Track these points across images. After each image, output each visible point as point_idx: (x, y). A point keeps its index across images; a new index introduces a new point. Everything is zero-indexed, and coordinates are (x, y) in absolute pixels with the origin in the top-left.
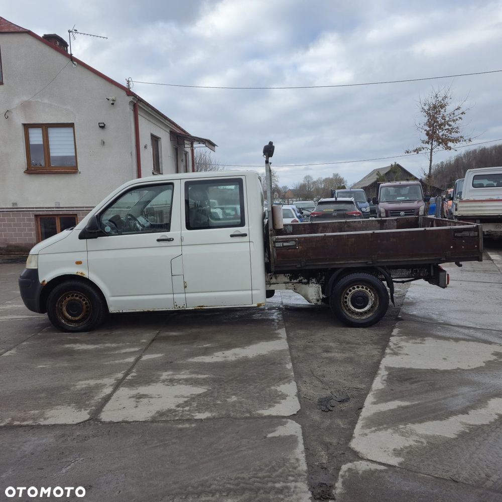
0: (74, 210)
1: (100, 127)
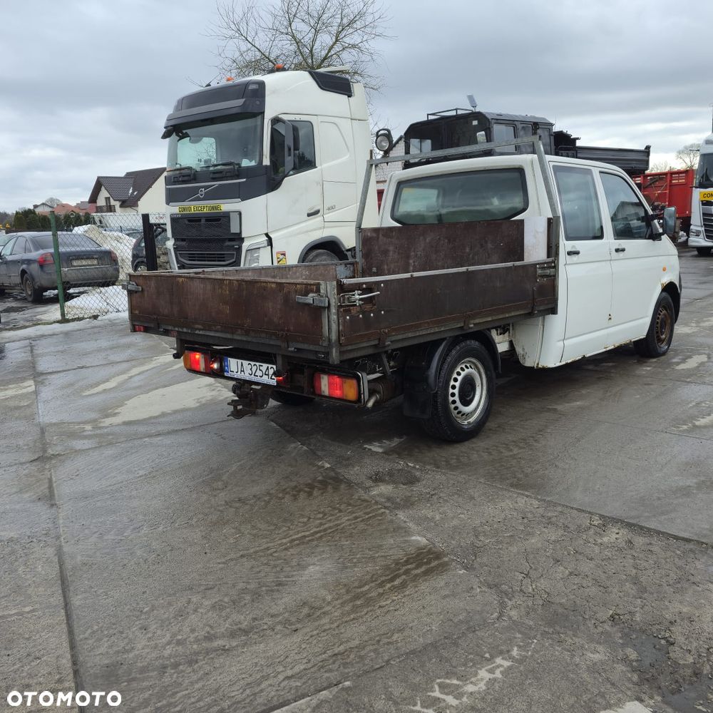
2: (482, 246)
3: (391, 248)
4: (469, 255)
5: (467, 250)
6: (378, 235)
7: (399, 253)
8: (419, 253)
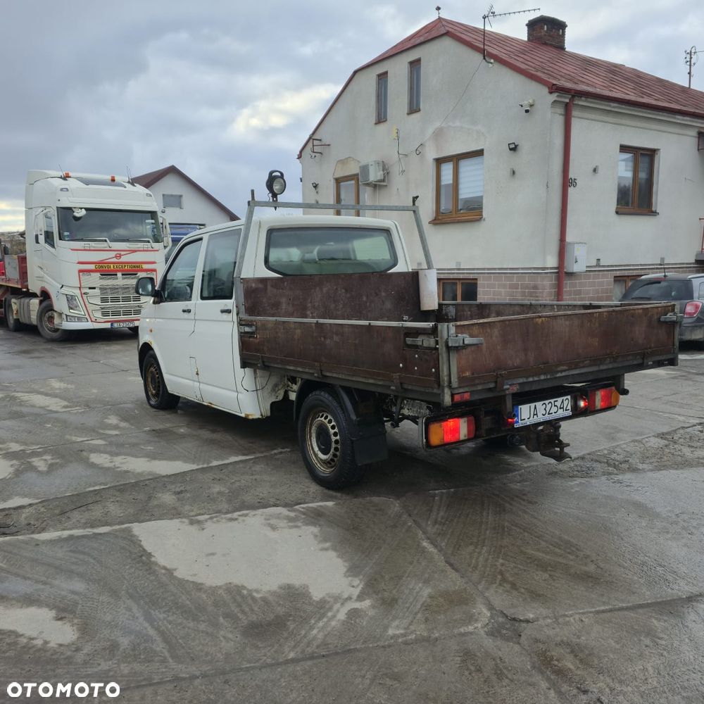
0: (474, 273)
1: (511, 149)
2: (377, 295)
3: (283, 300)
4: (366, 303)
5: (364, 299)
6: (266, 286)
7: (293, 305)
8: (317, 304)
